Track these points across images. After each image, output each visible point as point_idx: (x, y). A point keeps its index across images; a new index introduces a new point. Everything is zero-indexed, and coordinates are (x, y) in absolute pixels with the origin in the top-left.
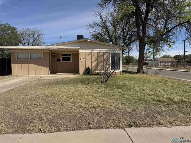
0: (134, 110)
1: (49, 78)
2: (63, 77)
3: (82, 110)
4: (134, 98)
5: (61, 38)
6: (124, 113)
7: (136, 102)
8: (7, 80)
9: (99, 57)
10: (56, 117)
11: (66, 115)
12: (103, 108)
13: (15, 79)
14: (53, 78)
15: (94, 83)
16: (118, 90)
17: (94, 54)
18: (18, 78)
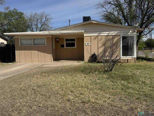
0: (132, 109)
1: (51, 66)
2: (65, 65)
3: (68, 104)
4: (139, 93)
5: (69, 21)
6: (117, 112)
7: (138, 99)
8: (9, 68)
9: (107, 42)
10: (36, 111)
11: (47, 110)
12: (93, 103)
13: (17, 66)
14: (55, 66)
15: (96, 72)
16: (122, 81)
17: (101, 38)
18: (20, 65)
